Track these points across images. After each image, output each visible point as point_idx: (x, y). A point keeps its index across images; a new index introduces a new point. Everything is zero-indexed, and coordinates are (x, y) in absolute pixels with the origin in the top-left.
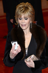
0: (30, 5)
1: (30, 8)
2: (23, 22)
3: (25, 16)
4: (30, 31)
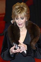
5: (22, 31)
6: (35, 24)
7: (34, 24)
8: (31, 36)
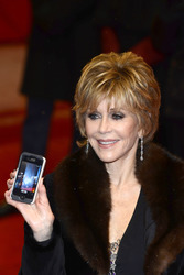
0: (139, 61)
1: (137, 76)
2: (103, 130)
5: (118, 186)
6: (179, 160)
7: (175, 157)
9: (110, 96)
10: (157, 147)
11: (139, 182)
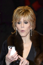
3: (25, 20)
4: (30, 39)
5: (25, 43)
8: (36, 50)
9: (24, 16)
10: (36, 31)
11: (31, 41)
